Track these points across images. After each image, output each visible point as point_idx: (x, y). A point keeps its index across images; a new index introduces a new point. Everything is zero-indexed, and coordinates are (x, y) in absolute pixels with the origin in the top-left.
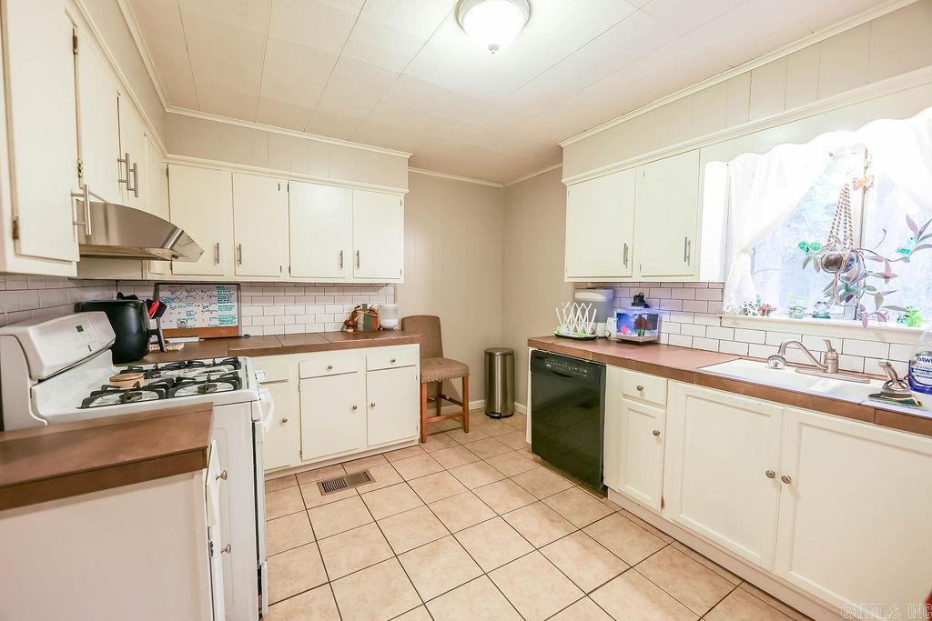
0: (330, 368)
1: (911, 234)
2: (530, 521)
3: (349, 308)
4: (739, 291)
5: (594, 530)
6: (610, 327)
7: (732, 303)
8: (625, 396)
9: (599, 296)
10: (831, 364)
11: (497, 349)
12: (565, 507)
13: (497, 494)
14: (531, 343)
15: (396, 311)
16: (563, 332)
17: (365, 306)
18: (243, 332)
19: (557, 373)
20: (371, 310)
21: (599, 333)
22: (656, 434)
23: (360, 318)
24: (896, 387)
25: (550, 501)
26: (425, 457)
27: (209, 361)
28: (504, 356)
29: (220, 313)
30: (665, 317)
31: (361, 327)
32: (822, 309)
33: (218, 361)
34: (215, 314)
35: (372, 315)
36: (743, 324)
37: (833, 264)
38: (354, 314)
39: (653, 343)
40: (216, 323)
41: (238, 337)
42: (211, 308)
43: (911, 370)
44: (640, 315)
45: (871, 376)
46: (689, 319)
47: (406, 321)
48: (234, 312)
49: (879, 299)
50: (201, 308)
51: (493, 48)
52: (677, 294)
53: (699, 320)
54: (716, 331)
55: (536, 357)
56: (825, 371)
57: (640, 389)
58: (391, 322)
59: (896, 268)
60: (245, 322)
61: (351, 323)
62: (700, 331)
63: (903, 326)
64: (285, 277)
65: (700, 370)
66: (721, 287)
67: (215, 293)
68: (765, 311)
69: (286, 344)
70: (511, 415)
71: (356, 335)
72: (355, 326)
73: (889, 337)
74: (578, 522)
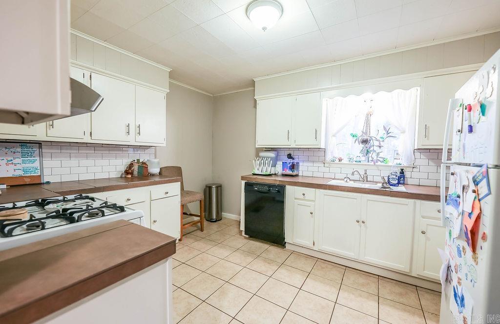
0: (129, 200)
1: (385, 132)
2: (259, 265)
3: (126, 162)
4: (332, 152)
5: (288, 262)
6: (279, 169)
7: (329, 157)
8: (295, 199)
9: (272, 155)
10: (365, 179)
11: (214, 184)
12: (271, 256)
13: (237, 257)
14: (243, 178)
15: (158, 163)
16: (257, 172)
17: (138, 160)
18: (46, 180)
19: (260, 192)
20: (143, 163)
21: (273, 172)
22: (312, 213)
23: (136, 168)
24: (385, 185)
25: (264, 255)
26: (186, 248)
27: (10, 205)
28: (217, 187)
29: (24, 165)
30: (301, 164)
31: (136, 173)
32: (358, 159)
33: (19, 204)
34: (18, 166)
35: (144, 166)
36: (332, 166)
37: (365, 142)
38: (131, 165)
39: (297, 176)
40: (19, 173)
41: (41, 184)
42: (14, 161)
43: (389, 179)
44: (292, 163)
45: (377, 182)
46: (311, 164)
47: (163, 170)
48: (37, 164)
49: (378, 154)
50: (5, 161)
51: (264, 29)
52: (306, 153)
53: (315, 165)
54: (322, 169)
55: (248, 185)
56: (363, 182)
57: (304, 195)
58: (155, 170)
59: (382, 144)
60: (46, 172)
61: (128, 171)
62: (316, 169)
63: (383, 164)
64: (87, 139)
65: (327, 184)
66: (325, 150)
67: (19, 150)
68: (340, 160)
69: (97, 185)
70: (221, 220)
71: (133, 178)
72: (132, 174)
73: (380, 168)
74: (280, 261)
